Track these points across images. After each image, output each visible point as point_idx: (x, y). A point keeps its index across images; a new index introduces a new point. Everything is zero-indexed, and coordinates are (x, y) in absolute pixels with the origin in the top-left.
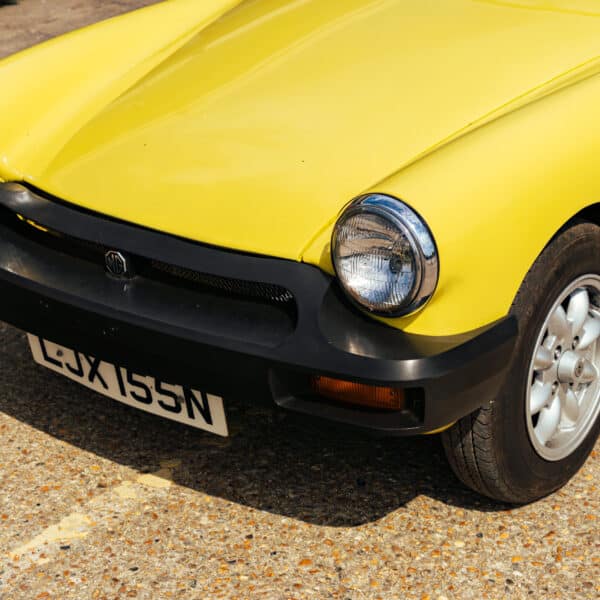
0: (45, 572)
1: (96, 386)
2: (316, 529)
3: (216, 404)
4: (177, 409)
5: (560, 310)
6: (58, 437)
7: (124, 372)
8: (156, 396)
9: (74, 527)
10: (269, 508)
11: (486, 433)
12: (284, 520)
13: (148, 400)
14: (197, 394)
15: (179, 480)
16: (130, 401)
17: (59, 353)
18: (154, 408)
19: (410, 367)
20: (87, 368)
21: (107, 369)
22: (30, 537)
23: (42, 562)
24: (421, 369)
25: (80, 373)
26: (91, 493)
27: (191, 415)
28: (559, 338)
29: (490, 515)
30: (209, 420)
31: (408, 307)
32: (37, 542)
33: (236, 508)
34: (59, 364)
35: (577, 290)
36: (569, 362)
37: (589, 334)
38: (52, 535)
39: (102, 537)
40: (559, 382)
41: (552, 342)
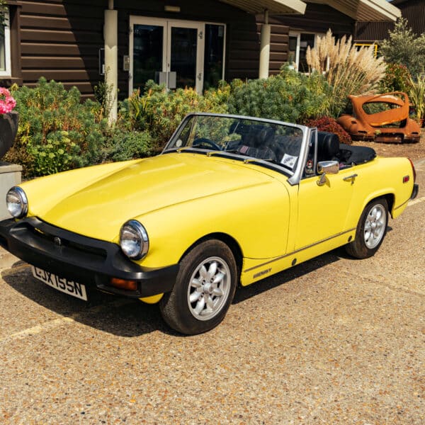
0: (21, 341)
1: (50, 284)
2: (116, 337)
3: (83, 288)
4: (72, 291)
5: (204, 268)
6: (41, 305)
7: (57, 277)
8: (67, 287)
9: (36, 330)
10: (103, 330)
11: (171, 305)
12: (107, 333)
13: (64, 288)
14: (78, 284)
15: (76, 320)
16: (59, 289)
17: (40, 273)
18: (66, 291)
19: (139, 275)
20: (47, 277)
21: (53, 277)
22: (20, 331)
23: (21, 338)
24: (142, 276)
25: (46, 279)
26: (45, 321)
27: (77, 293)
28: (204, 277)
29: (177, 338)
30: (81, 295)
31: (139, 257)
32: (22, 333)
33: (92, 329)
34: (40, 276)
35: (212, 262)
36: (207, 286)
37: (218, 278)
38: (28, 331)
39: (44, 333)
40: (204, 293)
41: (201, 278)
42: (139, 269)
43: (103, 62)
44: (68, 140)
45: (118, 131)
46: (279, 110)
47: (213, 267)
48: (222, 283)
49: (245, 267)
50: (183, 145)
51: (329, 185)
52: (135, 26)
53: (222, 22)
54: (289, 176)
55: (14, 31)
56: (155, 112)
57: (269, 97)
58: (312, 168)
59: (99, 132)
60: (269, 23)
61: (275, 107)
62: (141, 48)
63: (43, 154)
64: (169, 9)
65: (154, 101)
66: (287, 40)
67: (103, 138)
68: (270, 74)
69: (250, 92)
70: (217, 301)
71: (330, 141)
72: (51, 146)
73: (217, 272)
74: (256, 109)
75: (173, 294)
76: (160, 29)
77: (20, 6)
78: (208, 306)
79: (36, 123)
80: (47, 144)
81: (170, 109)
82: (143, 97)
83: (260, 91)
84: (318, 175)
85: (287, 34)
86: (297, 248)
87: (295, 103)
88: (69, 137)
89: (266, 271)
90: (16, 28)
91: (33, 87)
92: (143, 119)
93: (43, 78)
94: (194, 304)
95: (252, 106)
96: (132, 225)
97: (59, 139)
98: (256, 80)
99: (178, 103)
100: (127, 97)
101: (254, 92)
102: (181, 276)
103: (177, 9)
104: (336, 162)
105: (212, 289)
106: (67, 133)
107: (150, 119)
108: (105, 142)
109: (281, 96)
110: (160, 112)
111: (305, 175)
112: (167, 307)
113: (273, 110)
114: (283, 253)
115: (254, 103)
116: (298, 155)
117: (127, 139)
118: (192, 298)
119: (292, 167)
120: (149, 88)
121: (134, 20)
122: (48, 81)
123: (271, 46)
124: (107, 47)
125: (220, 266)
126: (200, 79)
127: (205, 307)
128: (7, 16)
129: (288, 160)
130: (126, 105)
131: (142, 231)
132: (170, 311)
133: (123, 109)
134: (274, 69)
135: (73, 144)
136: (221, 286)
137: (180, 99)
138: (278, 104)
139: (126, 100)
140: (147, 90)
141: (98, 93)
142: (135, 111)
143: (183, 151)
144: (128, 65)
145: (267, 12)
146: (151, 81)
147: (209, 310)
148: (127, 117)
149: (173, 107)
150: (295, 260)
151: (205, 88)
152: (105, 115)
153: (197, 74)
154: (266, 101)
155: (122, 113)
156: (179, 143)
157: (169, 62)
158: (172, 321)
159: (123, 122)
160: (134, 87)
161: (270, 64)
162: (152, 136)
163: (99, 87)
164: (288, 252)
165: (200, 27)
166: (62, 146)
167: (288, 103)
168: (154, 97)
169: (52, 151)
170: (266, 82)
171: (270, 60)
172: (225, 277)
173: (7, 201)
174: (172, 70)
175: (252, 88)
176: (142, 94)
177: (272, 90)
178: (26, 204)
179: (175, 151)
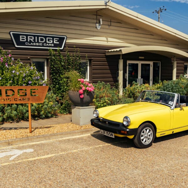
0: (97, 148)
1: (105, 134)
5: (145, 130)
7: (107, 132)
8: (109, 134)
9: (101, 146)
14: (112, 133)
15: (111, 144)
16: (107, 135)
17: (102, 131)
18: (109, 136)
20: (104, 132)
24: (128, 130)
26: (103, 144)
27: (112, 136)
31: (128, 126)
32: (97, 146)
33: (116, 146)
34: (102, 133)
35: (148, 129)
36: (146, 135)
37: (149, 134)
38: (99, 146)
39: (103, 146)
40: (145, 137)
41: (144, 133)
42: (128, 128)
43: (118, 76)
44: (107, 100)
45: (123, 98)
46: (179, 91)
47: (148, 130)
48: (151, 135)
49: (157, 131)
50: (142, 100)
51: (184, 110)
52: (129, 64)
53: (159, 61)
54: (171, 107)
55: (90, 67)
56: (135, 92)
57: (175, 86)
58: (178, 105)
59: (117, 98)
60: (176, 61)
61: (178, 90)
62: (131, 70)
63: (100, 105)
64: (140, 58)
65: (135, 88)
66: (184, 66)
67: (118, 100)
68: (176, 78)
69: (168, 85)
70: (149, 140)
71: (185, 98)
72: (102, 102)
73: (149, 132)
74: (171, 90)
75: (137, 136)
76: (137, 64)
77: (93, 59)
78: (147, 141)
79: (97, 95)
80: (101, 102)
81: (140, 91)
82: (131, 87)
83: (172, 84)
84: (180, 107)
85: (184, 64)
86: (174, 128)
87: (185, 89)
88: (108, 99)
89: (164, 134)
90: (91, 66)
91: (96, 84)
92: (131, 94)
93: (99, 81)
94: (143, 140)
95: (169, 90)
96: (126, 117)
97: (104, 100)
98: (171, 81)
99: (143, 89)
100: (126, 87)
101: (170, 85)
102: (139, 131)
103: (143, 58)
104: (185, 103)
105: (147, 136)
106: (107, 98)
107: (133, 94)
108: (119, 101)
109: (180, 86)
110: (136, 92)
111: (176, 107)
112: (135, 140)
113: (177, 91)
114: (169, 129)
115: (170, 88)
116: (173, 101)
117: (125, 100)
118: (142, 138)
119: (172, 105)
120: (133, 84)
121: (129, 62)
122: (101, 82)
123: (177, 69)
124: (119, 71)
125: (150, 130)
126: (151, 81)
127: (146, 141)
128: (88, 62)
129: (171, 103)
130: (126, 90)
131: (129, 119)
132: (136, 141)
133: (125, 91)
134: (178, 77)
135: (109, 102)
136: (150, 136)
137: (143, 87)
138: (178, 89)
139: (126, 88)
140: (133, 85)
141: (116, 86)
142: (128, 91)
143: (141, 101)
144: (126, 76)
145: (175, 57)
146: (134, 82)
147: (147, 142)
148: (126, 93)
149: (141, 90)
150: (173, 132)
151: (153, 84)
152: (119, 93)
153: (150, 79)
154: (174, 88)
155: (124, 92)
156: (141, 99)
157: (140, 75)
158: (136, 144)
159: (125, 95)
160: (128, 84)
161: (176, 75)
162: (134, 99)
163: (116, 84)
164: (171, 129)
165: (151, 63)
166: (105, 102)
167: (182, 88)
168: (135, 87)
169: (102, 104)
170: (175, 81)
171: (177, 73)
172: (151, 134)
173: (94, 114)
174: (141, 78)
175: (169, 83)
176: (131, 86)
177: (177, 84)
178: (98, 114)
179: (139, 101)
